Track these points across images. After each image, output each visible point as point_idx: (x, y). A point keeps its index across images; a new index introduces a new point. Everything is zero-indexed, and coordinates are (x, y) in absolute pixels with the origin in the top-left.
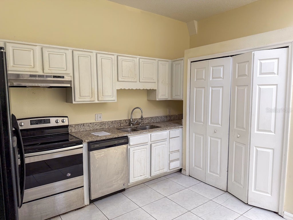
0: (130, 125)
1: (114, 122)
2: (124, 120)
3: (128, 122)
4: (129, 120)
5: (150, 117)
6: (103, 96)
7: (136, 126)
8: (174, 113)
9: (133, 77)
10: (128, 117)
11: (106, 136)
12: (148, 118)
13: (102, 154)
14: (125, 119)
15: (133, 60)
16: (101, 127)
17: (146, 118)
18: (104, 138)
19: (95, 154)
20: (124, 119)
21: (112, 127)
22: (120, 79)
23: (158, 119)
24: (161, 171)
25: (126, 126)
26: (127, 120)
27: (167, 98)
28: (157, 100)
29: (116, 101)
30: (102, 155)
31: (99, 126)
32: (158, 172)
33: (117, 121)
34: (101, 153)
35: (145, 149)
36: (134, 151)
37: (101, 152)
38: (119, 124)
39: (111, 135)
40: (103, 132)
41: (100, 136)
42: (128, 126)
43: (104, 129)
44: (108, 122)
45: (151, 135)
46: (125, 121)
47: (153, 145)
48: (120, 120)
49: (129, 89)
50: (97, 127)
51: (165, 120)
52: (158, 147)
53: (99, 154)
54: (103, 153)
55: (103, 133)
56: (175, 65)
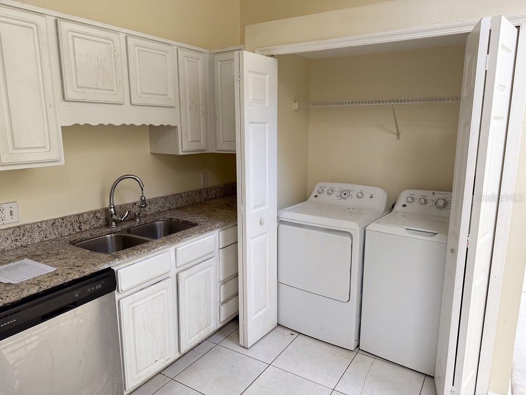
0: (108, 225)
1: (60, 221)
2: (91, 212)
3: (103, 217)
4: (106, 210)
5: (162, 198)
6: (14, 148)
7: (125, 226)
8: (213, 181)
9: (113, 90)
10: (103, 202)
11: (37, 281)
12: (157, 199)
13: (31, 343)
14: (93, 208)
15: (108, 39)
16: (18, 244)
17: (151, 202)
18: (34, 290)
19: (4, 352)
20: (88, 210)
21: (55, 237)
22: (70, 95)
23: (180, 199)
24: (202, 332)
25: (98, 228)
26: (99, 211)
27: (204, 147)
28: (181, 153)
29: (62, 163)
30: (29, 347)
31: (9, 241)
32: (196, 337)
33: (70, 217)
34: (27, 341)
35: (163, 292)
36: (134, 305)
37: (28, 338)
38: (76, 226)
39: (56, 274)
40: (26, 261)
41: (17, 286)
42: (101, 226)
43: (30, 249)
44: (39, 225)
45: (176, 250)
46: (92, 216)
47: (182, 275)
48: (78, 215)
49: (101, 125)
50: (5, 245)
51: (198, 201)
52: (194, 276)
53: (20, 345)
54: (36, 337)
55: (25, 265)
56: (219, 64)
